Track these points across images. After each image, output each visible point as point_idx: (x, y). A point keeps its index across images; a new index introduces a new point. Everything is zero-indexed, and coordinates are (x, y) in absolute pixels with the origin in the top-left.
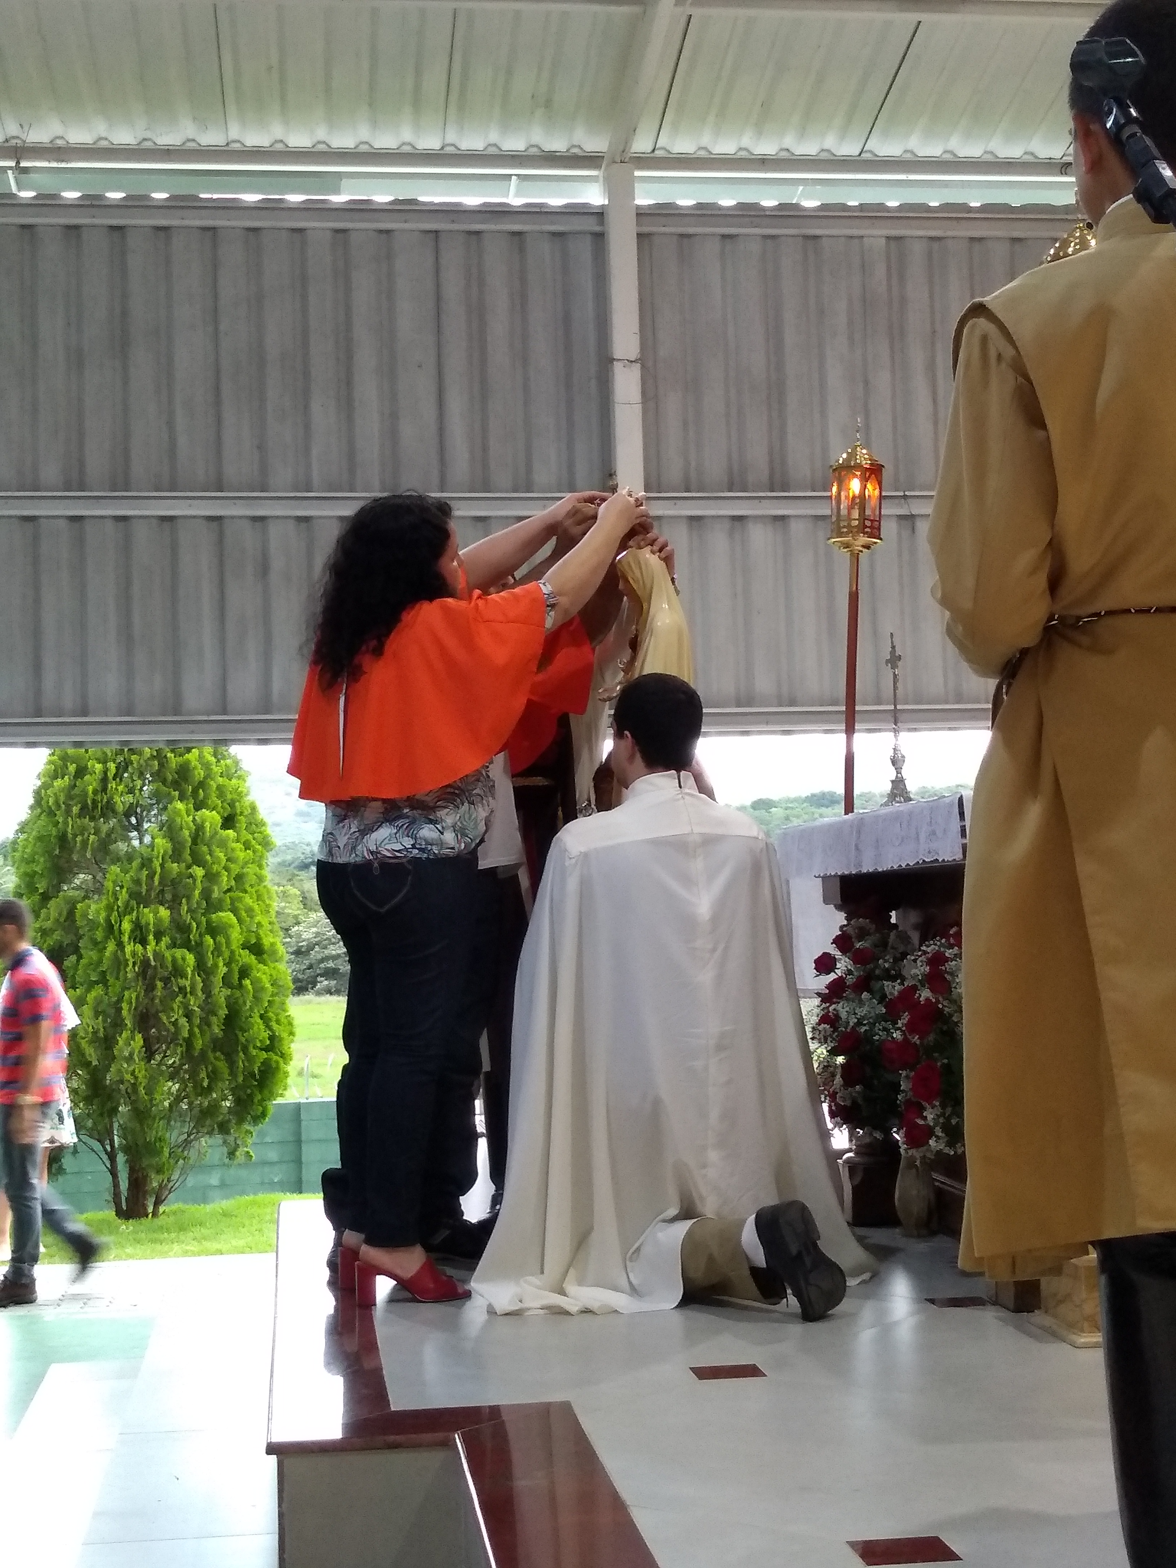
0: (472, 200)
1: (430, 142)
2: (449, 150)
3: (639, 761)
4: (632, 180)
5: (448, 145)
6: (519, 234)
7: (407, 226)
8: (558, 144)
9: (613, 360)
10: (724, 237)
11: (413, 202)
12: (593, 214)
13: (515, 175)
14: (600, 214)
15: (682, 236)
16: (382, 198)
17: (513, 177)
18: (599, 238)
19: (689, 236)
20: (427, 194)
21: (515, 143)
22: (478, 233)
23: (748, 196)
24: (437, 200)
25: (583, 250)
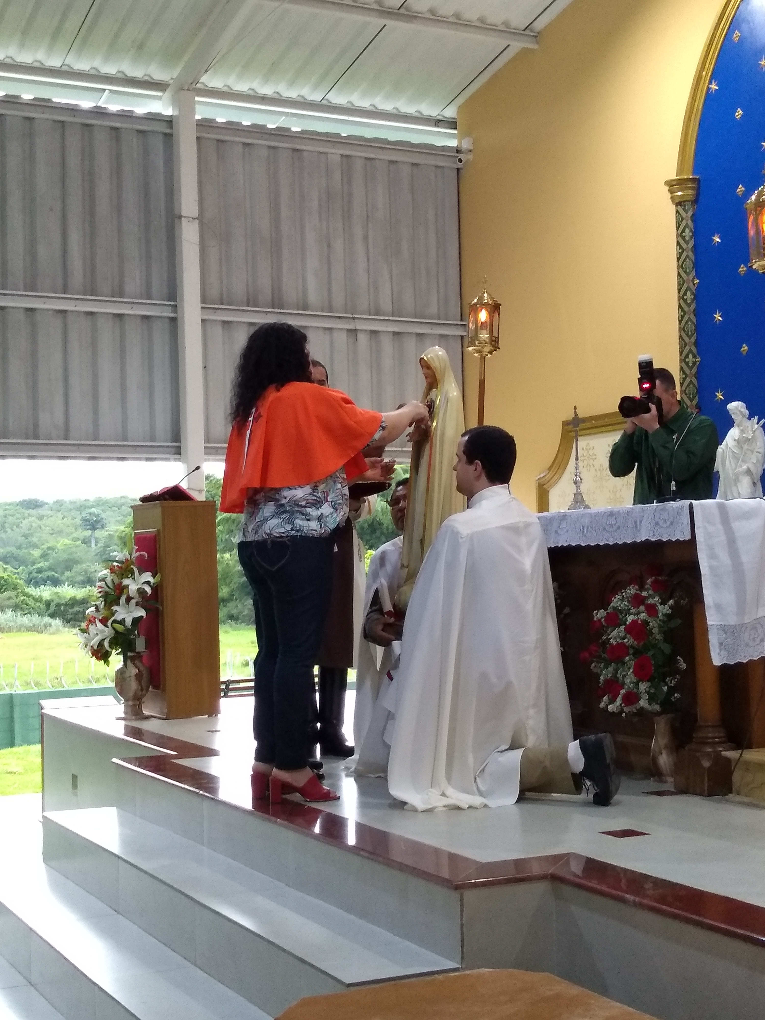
0: (86, 104)
1: (55, 62)
2: (65, 68)
3: (484, 478)
4: (194, 102)
5: (66, 65)
6: (117, 129)
7: (42, 116)
8: (138, 73)
9: (180, 217)
10: (245, 144)
11: (49, 101)
12: (164, 121)
13: (109, 90)
14: (169, 121)
15: (219, 141)
16: (27, 96)
17: (107, 91)
18: (168, 137)
19: (223, 141)
20: (58, 97)
21: (110, 69)
22: (89, 125)
23: (260, 120)
24: (64, 101)
25: (158, 144)
